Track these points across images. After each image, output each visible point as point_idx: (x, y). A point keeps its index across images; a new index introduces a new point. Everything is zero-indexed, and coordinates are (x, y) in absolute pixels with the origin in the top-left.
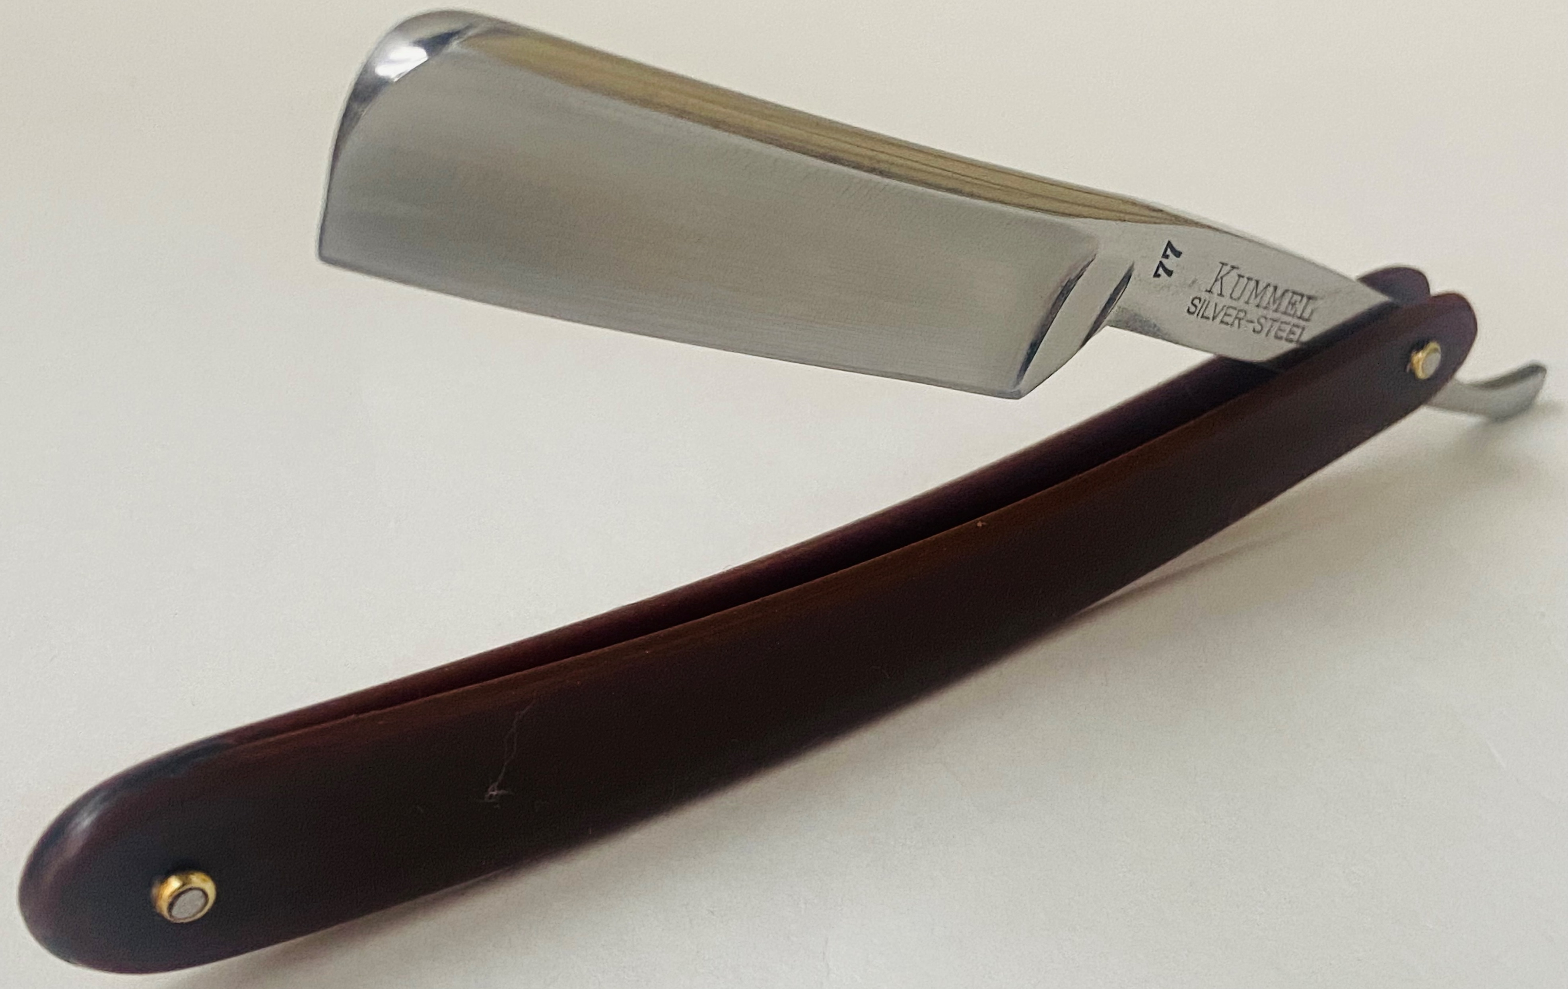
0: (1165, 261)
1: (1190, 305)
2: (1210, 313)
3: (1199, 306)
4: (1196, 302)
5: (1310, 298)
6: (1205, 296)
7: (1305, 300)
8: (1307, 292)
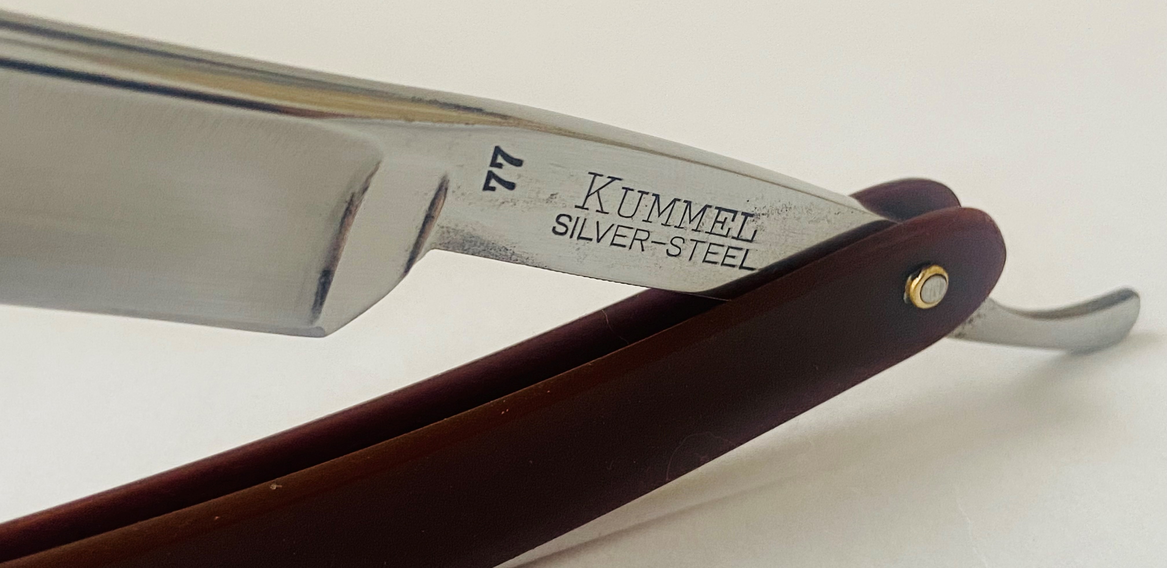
0: (495, 170)
1: (556, 225)
2: (590, 232)
3: (571, 225)
4: (563, 220)
5: (746, 215)
6: (575, 213)
7: (740, 218)
8: (740, 209)
